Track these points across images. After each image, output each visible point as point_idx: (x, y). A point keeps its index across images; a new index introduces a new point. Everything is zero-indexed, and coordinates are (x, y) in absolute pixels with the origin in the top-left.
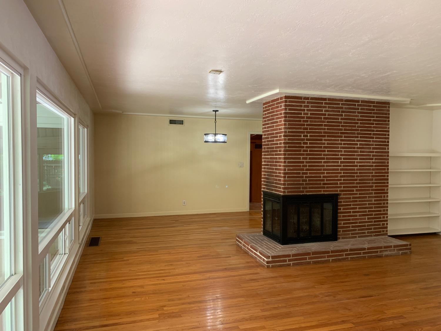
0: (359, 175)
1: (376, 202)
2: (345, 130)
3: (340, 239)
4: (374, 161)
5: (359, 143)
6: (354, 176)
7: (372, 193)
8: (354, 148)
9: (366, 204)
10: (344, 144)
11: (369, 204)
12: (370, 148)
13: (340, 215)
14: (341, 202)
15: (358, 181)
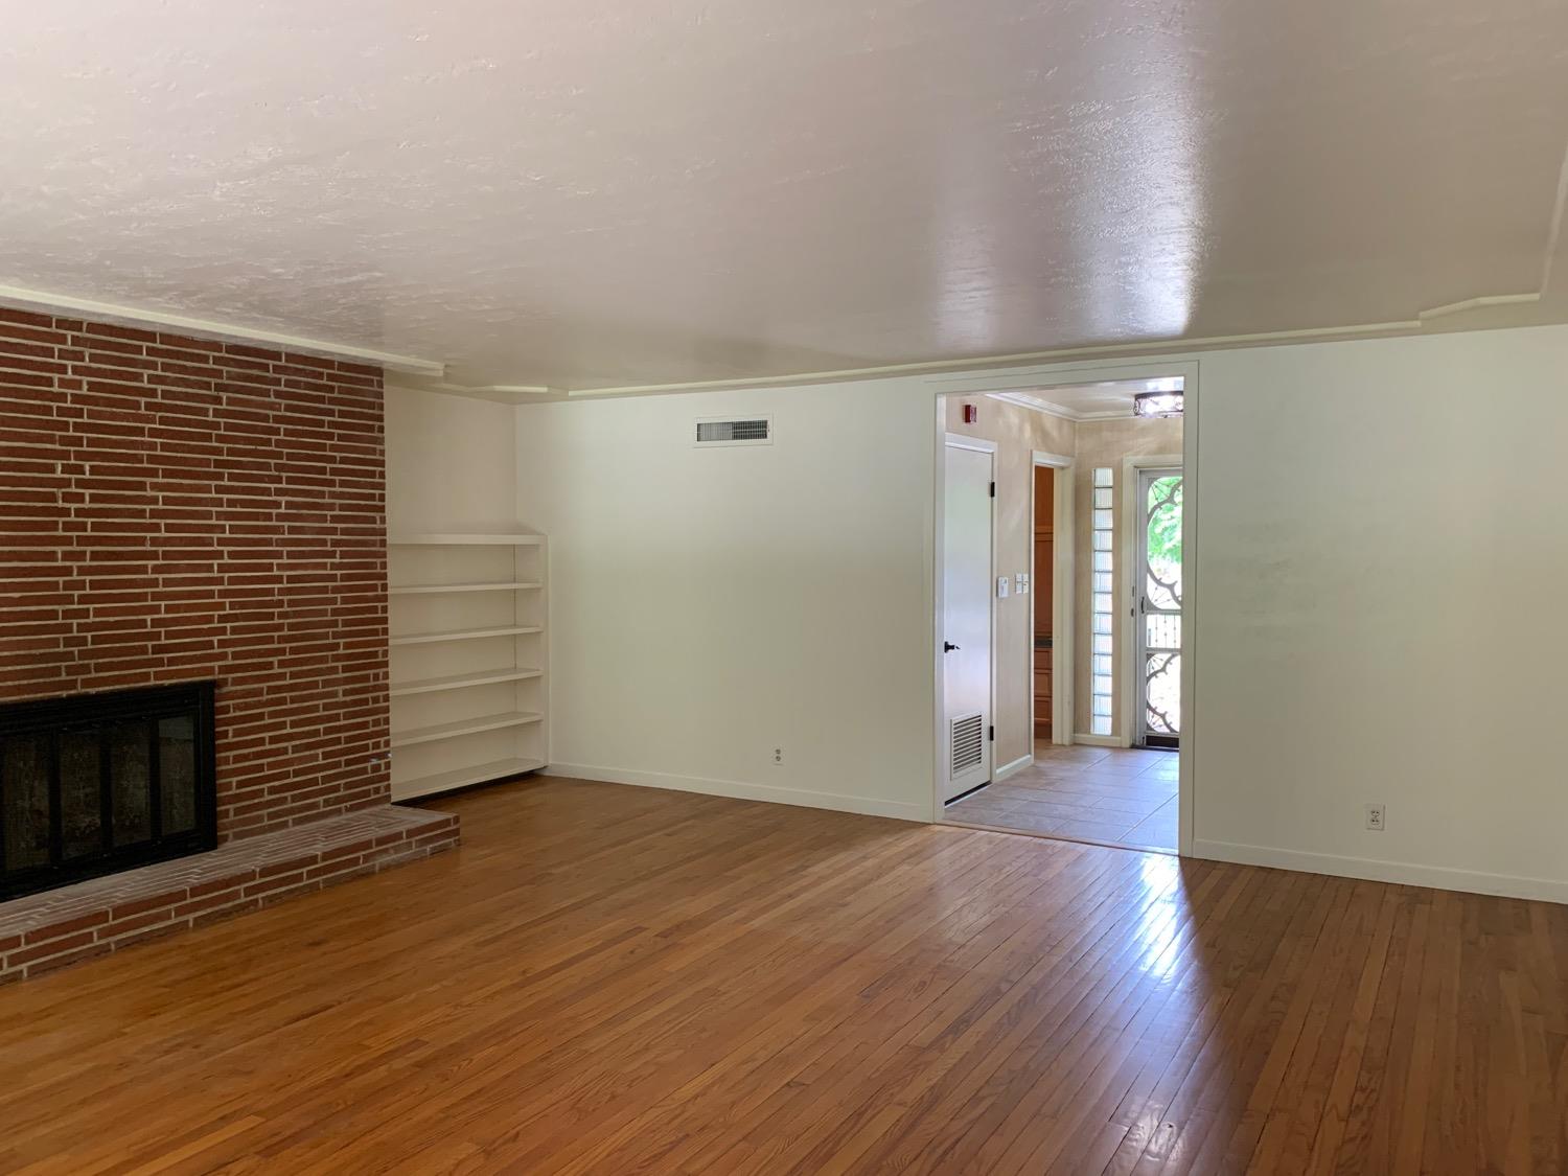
0: (289, 609)
1: (348, 698)
2: (231, 452)
3: (226, 840)
4: (337, 560)
5: (283, 499)
6: (271, 616)
7: (334, 670)
8: (268, 517)
9: (315, 708)
10: (231, 503)
11: (326, 707)
12: (323, 519)
13: (223, 754)
14: (226, 710)
15: (286, 632)
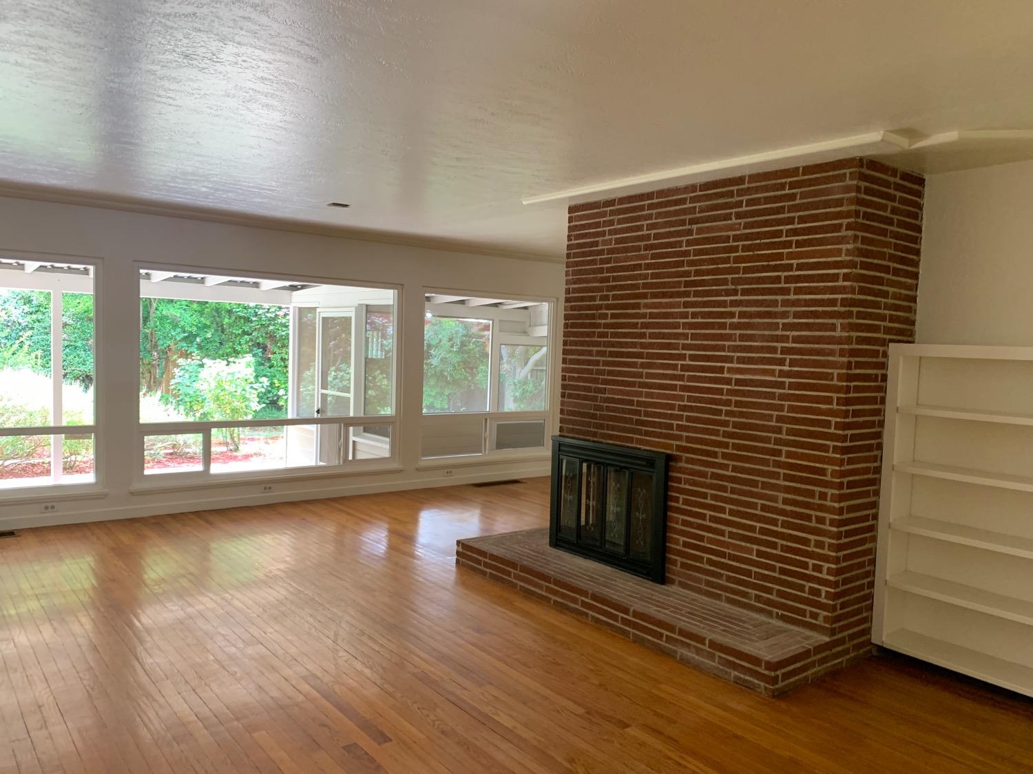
0: (735, 409)
1: (788, 508)
2: (697, 273)
3: (673, 584)
4: (786, 368)
5: (736, 310)
6: (719, 412)
7: (775, 475)
8: (723, 326)
9: (753, 506)
10: (694, 315)
11: (764, 508)
12: (775, 326)
13: (675, 515)
14: (679, 480)
15: (730, 429)
